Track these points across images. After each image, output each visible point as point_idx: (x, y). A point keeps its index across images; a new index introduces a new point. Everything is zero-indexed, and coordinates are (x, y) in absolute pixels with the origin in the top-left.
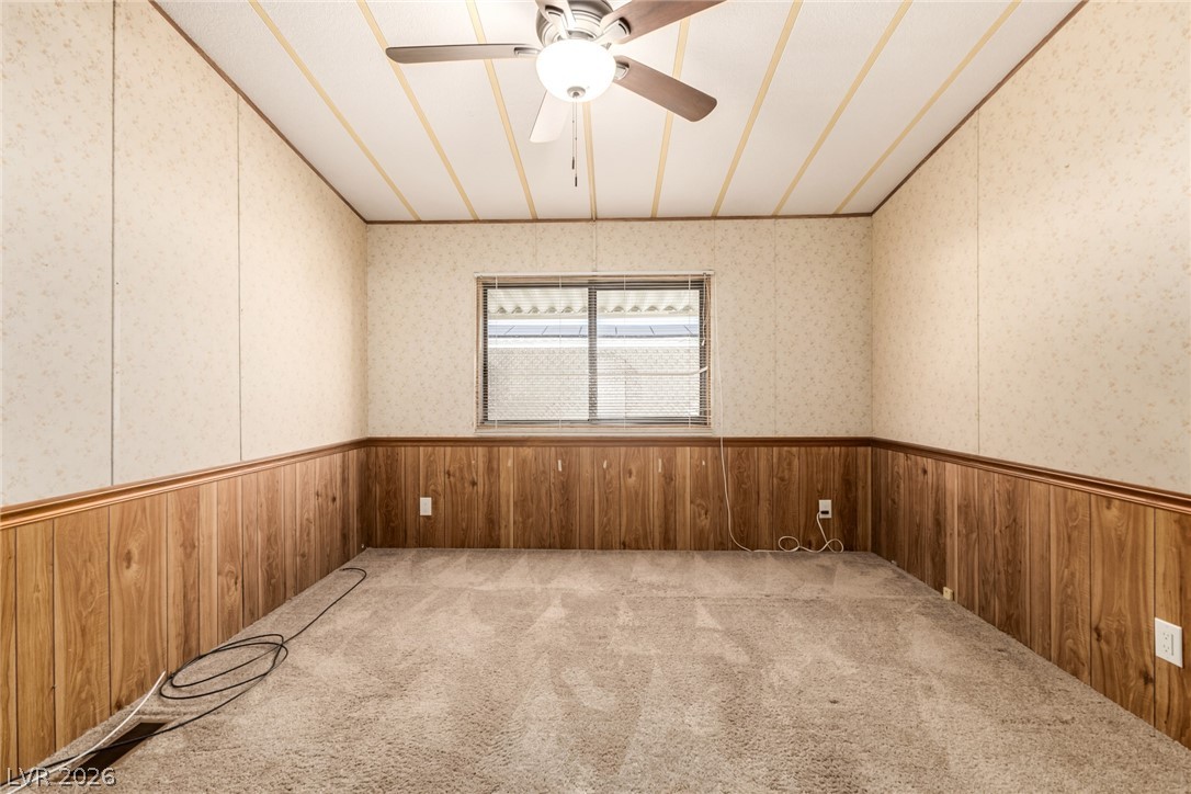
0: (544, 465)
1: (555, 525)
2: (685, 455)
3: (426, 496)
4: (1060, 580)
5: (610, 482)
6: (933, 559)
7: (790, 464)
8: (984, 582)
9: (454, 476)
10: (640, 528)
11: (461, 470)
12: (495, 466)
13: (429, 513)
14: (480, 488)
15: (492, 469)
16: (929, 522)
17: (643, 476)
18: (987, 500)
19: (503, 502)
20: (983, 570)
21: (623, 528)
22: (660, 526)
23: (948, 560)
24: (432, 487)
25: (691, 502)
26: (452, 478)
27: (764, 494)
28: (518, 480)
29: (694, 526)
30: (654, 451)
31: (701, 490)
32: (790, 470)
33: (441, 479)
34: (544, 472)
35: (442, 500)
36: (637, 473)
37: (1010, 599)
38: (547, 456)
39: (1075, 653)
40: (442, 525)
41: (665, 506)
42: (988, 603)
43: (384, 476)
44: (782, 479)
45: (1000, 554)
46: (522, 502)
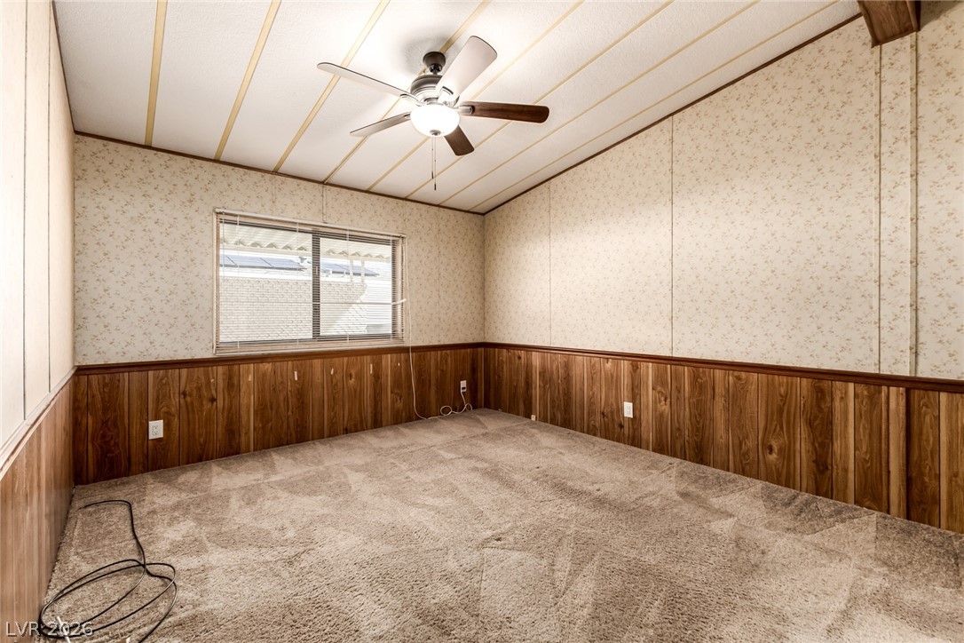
0: (282, 376)
1: (292, 424)
2: (387, 360)
3: (156, 418)
4: (588, 396)
5: (336, 385)
6: (524, 403)
7: (446, 361)
8: (553, 407)
9: (190, 395)
10: (358, 416)
11: (199, 389)
12: (236, 382)
13: (161, 435)
14: (220, 403)
15: (232, 385)
16: (522, 384)
17: (360, 377)
18: (554, 367)
19: (243, 413)
20: (553, 401)
21: (346, 419)
22: (372, 412)
23: (533, 401)
24: (164, 409)
25: (391, 392)
26: (188, 399)
27: (433, 381)
28: (259, 392)
29: (393, 408)
30: (368, 358)
31: (397, 384)
32: (446, 364)
33: (175, 400)
34: (282, 382)
35: (176, 419)
36: (356, 375)
37: (566, 411)
38: (285, 370)
39: (594, 426)
40: (176, 443)
41: (375, 397)
42: (555, 416)
43: (99, 405)
44: (442, 371)
45: (561, 392)
46: (262, 409)
